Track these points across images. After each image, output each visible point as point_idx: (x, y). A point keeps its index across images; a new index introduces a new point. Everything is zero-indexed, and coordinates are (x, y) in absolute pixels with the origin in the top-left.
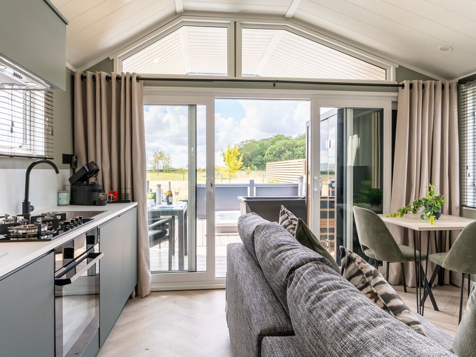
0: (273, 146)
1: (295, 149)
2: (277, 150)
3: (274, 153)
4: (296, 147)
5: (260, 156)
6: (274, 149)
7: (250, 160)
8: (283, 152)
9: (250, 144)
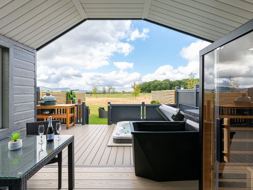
0: (153, 84)
1: (162, 85)
2: (155, 85)
3: (154, 86)
4: (162, 84)
5: (148, 88)
6: (154, 85)
7: (145, 89)
8: (157, 86)
9: (145, 83)
